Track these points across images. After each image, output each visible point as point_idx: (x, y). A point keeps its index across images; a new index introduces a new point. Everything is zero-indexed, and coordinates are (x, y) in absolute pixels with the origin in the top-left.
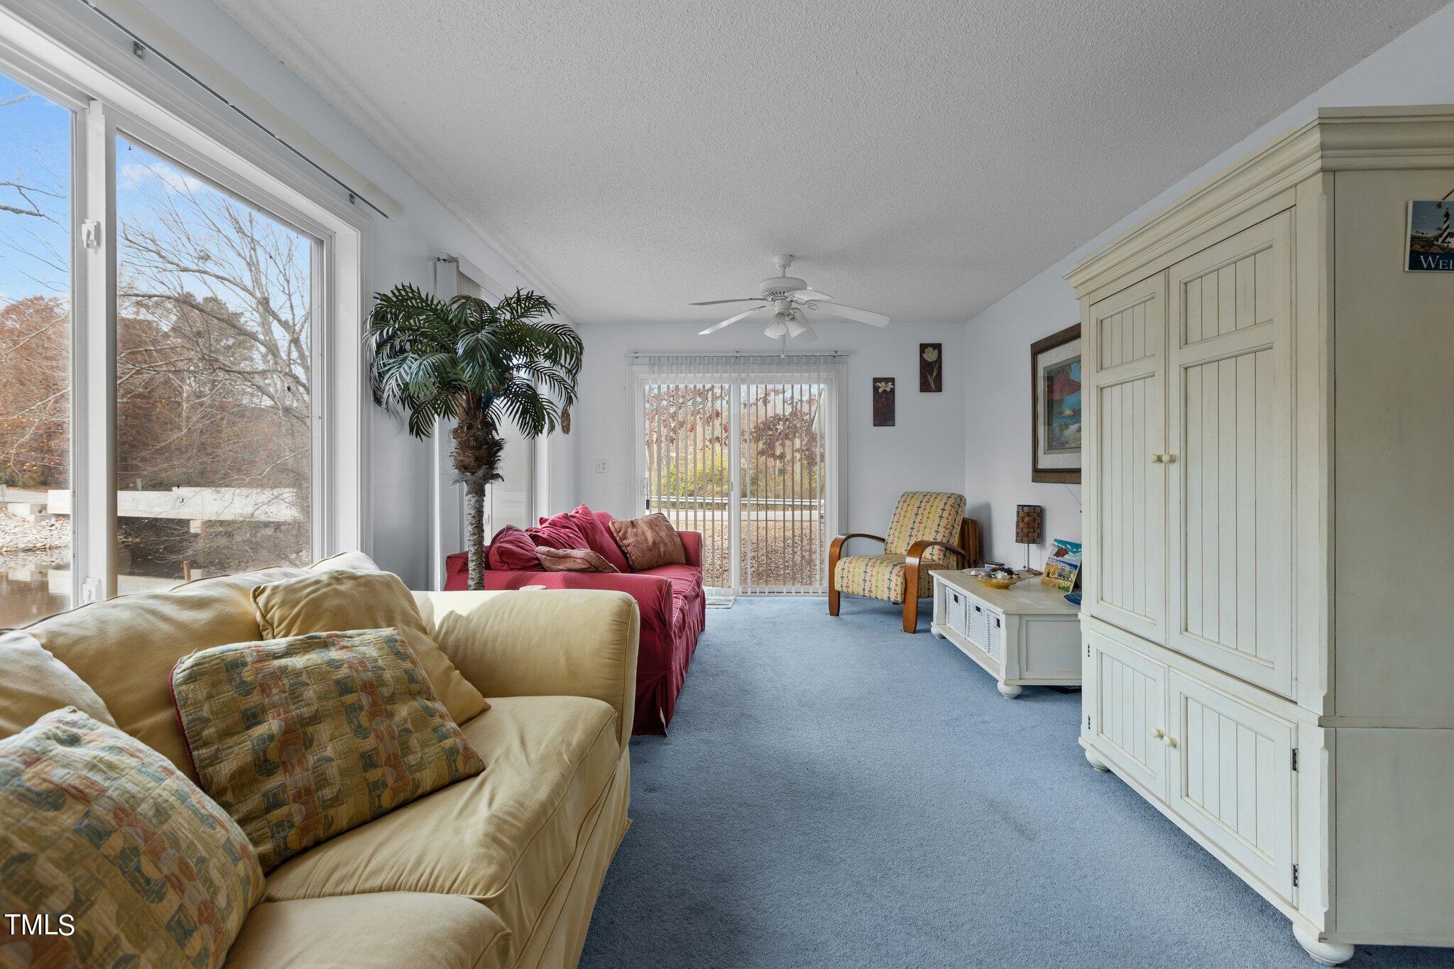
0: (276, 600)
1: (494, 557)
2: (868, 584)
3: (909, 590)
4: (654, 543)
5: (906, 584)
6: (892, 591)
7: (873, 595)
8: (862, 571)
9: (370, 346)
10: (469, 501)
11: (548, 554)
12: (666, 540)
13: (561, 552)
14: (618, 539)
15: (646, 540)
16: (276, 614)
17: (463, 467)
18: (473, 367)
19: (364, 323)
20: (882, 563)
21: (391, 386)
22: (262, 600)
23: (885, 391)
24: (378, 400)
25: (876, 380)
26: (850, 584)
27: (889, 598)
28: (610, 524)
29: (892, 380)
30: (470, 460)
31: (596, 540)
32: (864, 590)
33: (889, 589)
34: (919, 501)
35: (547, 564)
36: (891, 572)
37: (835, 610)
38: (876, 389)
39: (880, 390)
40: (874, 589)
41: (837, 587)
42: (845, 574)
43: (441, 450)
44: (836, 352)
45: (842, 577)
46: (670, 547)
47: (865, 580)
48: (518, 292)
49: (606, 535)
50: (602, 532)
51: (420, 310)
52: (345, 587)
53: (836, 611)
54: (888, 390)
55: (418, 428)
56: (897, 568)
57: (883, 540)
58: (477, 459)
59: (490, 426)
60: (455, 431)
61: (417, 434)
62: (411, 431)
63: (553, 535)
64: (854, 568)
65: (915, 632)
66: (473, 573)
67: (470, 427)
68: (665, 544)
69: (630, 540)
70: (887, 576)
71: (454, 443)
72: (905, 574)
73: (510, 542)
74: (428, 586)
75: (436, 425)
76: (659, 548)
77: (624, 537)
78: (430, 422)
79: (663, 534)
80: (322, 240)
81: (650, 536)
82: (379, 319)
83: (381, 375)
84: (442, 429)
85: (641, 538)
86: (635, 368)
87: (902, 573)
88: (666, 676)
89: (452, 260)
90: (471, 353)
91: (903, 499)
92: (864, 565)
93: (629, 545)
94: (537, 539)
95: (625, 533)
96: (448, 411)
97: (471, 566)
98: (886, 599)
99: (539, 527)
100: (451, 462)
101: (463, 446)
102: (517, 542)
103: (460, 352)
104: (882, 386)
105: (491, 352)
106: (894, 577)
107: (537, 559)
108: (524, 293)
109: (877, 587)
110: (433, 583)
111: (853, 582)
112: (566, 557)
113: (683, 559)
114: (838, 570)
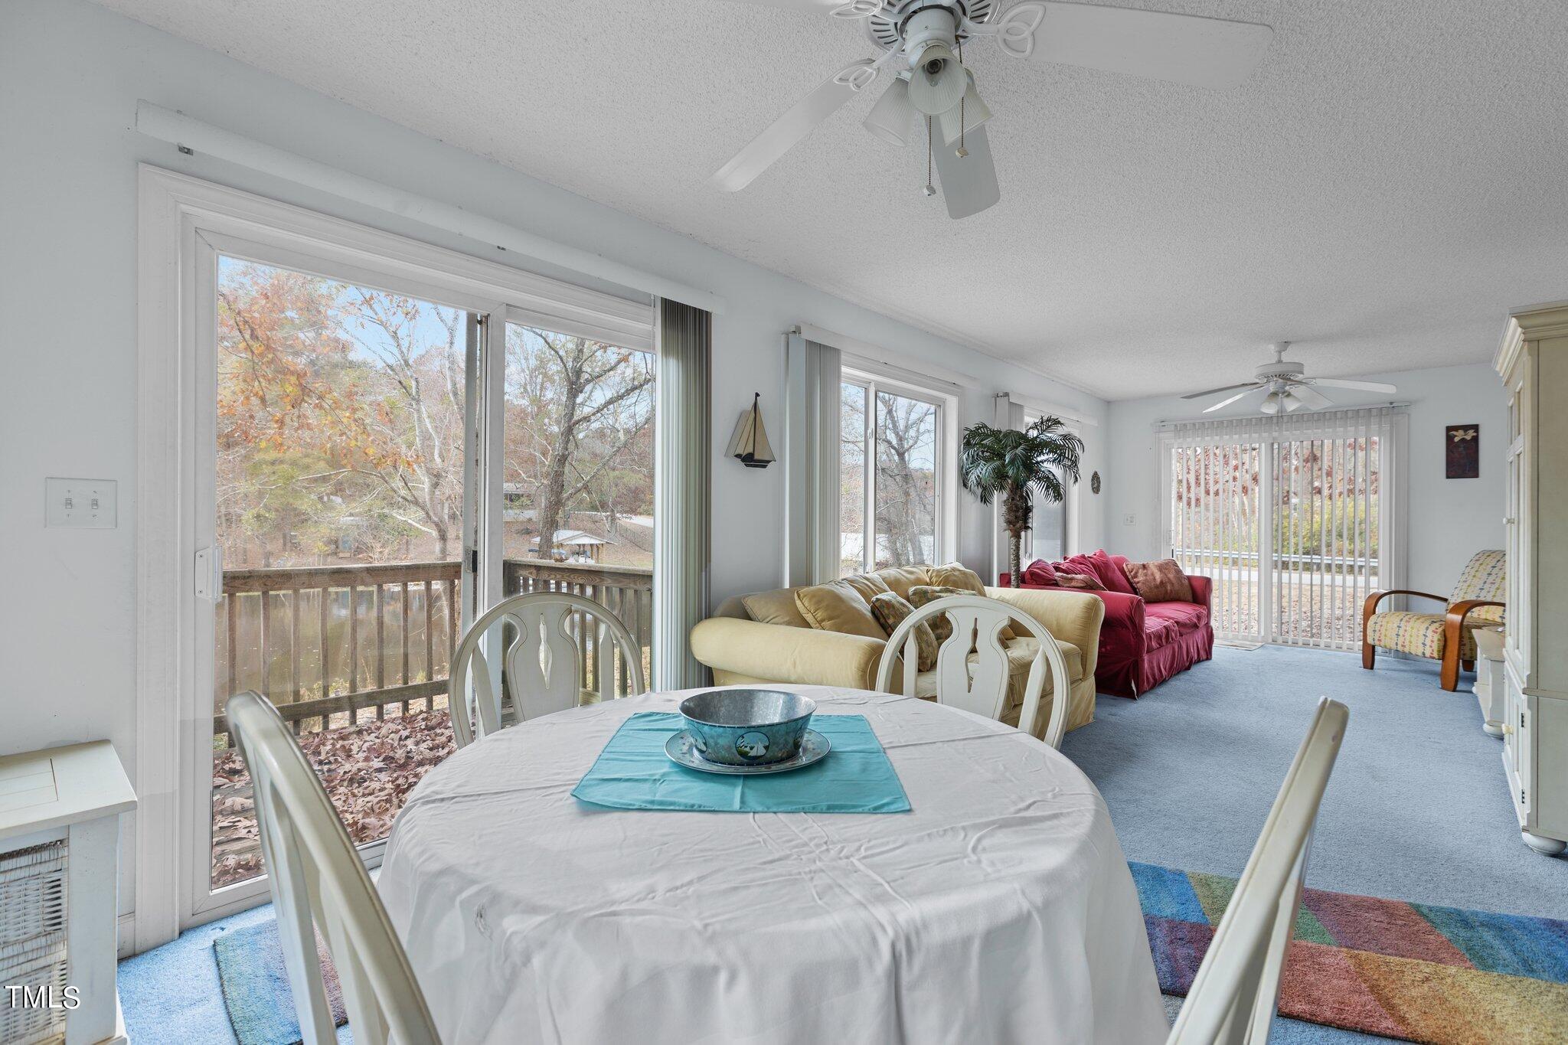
0: (934, 574)
1: (1027, 577)
2: (1401, 639)
3: (1449, 649)
4: (1162, 582)
5: (1446, 641)
6: (1427, 647)
7: (1407, 650)
8: (1395, 625)
9: (963, 460)
10: (1013, 540)
11: (1062, 577)
12: (1174, 581)
13: (1069, 576)
14: (1130, 577)
15: (1155, 579)
16: (934, 579)
17: (1009, 522)
18: (1013, 469)
19: (959, 447)
20: (1418, 619)
21: (972, 478)
22: (929, 573)
23: (1463, 440)
24: (965, 485)
25: (1449, 429)
26: (1383, 638)
27: (1424, 654)
28: (1124, 566)
29: (1476, 428)
30: (1012, 518)
31: (1107, 575)
32: (1397, 644)
33: (1424, 644)
34: (1496, 560)
35: (1060, 583)
36: (1427, 628)
37: (1369, 663)
38: (1449, 439)
39: (1456, 439)
40: (1407, 643)
41: (1370, 641)
42: (1378, 627)
43: (998, 513)
44: (1391, 403)
45: (1374, 631)
46: (1177, 587)
47: (1398, 635)
48: (1042, 418)
49: (1118, 573)
50: (1114, 570)
51: (988, 436)
52: (957, 573)
53: (1369, 665)
54: (1468, 438)
55: (985, 499)
56: (1436, 625)
57: (1445, 600)
58: (1016, 517)
59: (1025, 499)
60: (1005, 501)
61: (985, 502)
62: (982, 501)
63: (1071, 568)
64: (1388, 622)
65: (1454, 690)
66: (1013, 582)
67: (1013, 499)
68: (1173, 584)
69: (1141, 578)
70: (1422, 632)
71: (1004, 509)
72: (1444, 631)
73: (1038, 568)
74: (990, 584)
75: (995, 497)
76: (1166, 587)
77: (1135, 576)
78: (992, 495)
79: (1171, 576)
80: (940, 405)
81: (1158, 576)
82: (968, 444)
83: (967, 474)
84: (998, 498)
85: (1150, 578)
86: (1162, 435)
87: (1440, 630)
88: (1137, 661)
89: (1006, 395)
90: (1012, 461)
91: (1477, 558)
92: (1398, 619)
93: (1138, 582)
94: (1057, 569)
95: (1136, 573)
96: (1002, 488)
97: (1013, 578)
98: (1420, 654)
99: (1063, 562)
100: (1002, 519)
101: (1010, 510)
102: (1043, 569)
103: (1007, 461)
104: (1459, 435)
105: (1022, 461)
106: (1430, 633)
107: (1056, 580)
108: (1045, 418)
109: (1411, 642)
110: (993, 583)
111: (1385, 636)
112: (1072, 579)
113: (1190, 597)
114: (1370, 623)
